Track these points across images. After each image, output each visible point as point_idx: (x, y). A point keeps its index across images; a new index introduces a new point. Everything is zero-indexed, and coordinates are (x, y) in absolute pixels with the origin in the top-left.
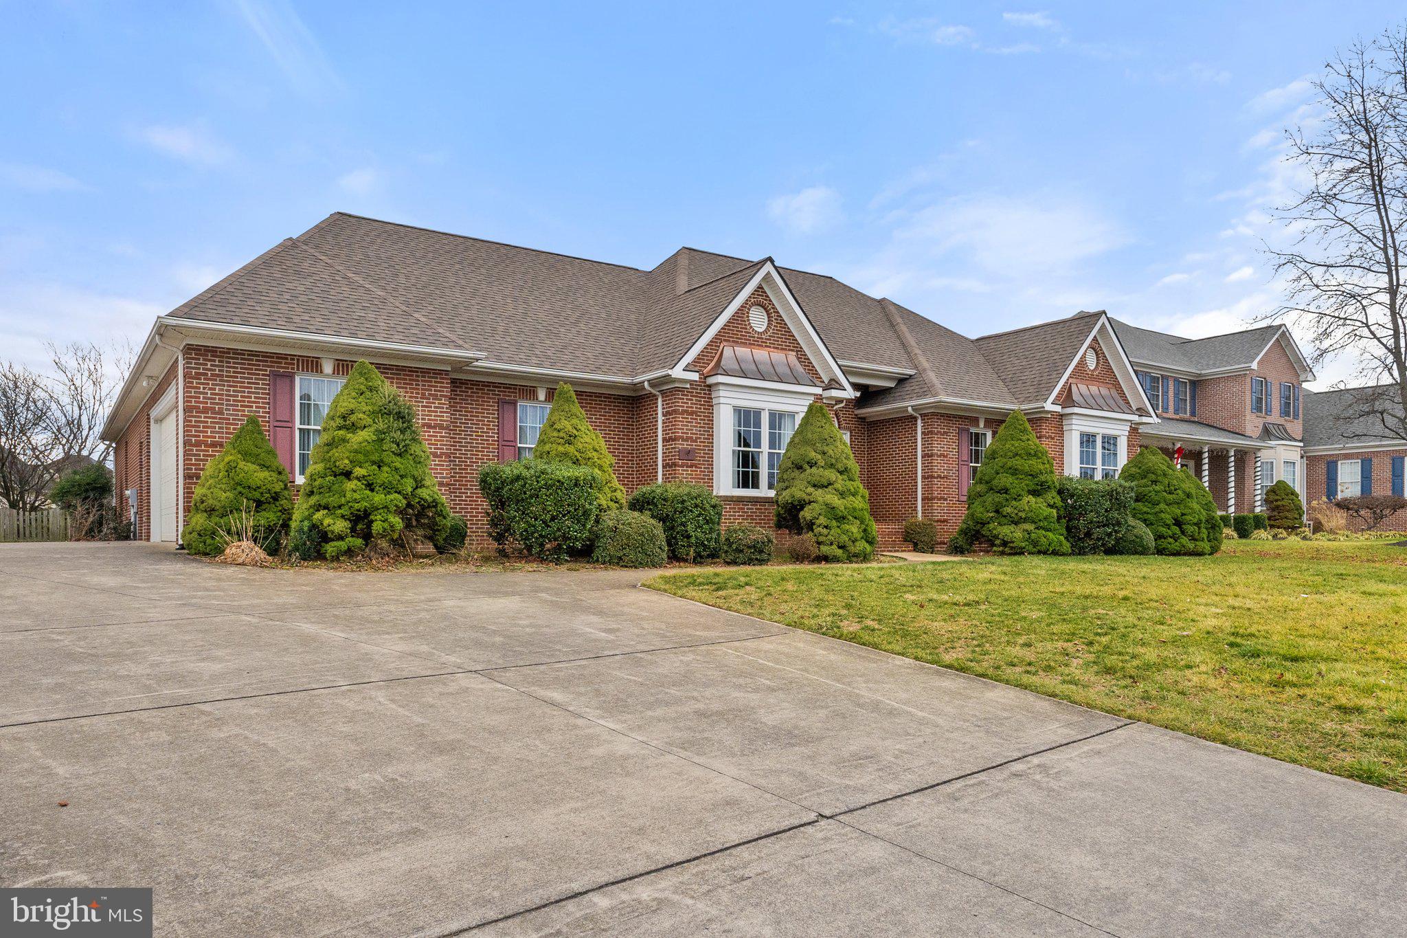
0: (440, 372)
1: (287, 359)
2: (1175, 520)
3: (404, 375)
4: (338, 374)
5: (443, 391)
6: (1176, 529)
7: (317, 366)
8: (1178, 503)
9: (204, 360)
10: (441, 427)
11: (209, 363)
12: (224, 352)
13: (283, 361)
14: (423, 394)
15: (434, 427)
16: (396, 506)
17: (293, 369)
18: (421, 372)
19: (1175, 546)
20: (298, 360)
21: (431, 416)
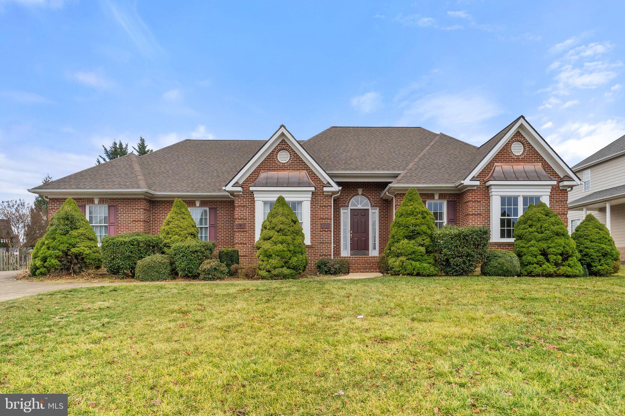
0: (140, 199)
1: (82, 200)
2: (541, 251)
3: (125, 201)
4: (100, 203)
5: (141, 207)
6: (541, 258)
7: (93, 201)
8: (546, 240)
9: (54, 203)
10: (140, 221)
11: (56, 204)
12: (61, 200)
13: (81, 201)
14: (133, 208)
15: (138, 221)
16: (55, 255)
17: (84, 203)
18: (132, 200)
19: (539, 270)
20: (86, 200)
21: (136, 217)
